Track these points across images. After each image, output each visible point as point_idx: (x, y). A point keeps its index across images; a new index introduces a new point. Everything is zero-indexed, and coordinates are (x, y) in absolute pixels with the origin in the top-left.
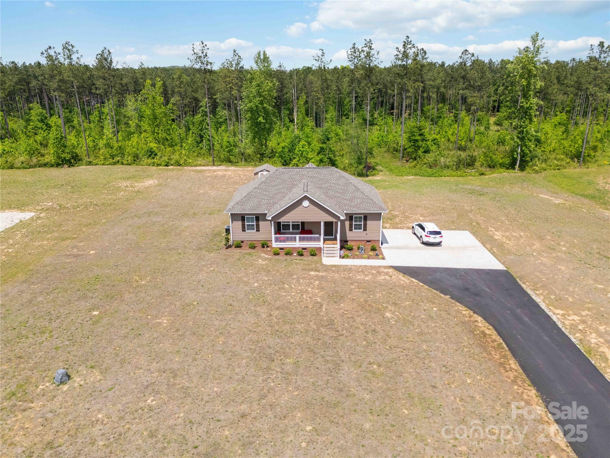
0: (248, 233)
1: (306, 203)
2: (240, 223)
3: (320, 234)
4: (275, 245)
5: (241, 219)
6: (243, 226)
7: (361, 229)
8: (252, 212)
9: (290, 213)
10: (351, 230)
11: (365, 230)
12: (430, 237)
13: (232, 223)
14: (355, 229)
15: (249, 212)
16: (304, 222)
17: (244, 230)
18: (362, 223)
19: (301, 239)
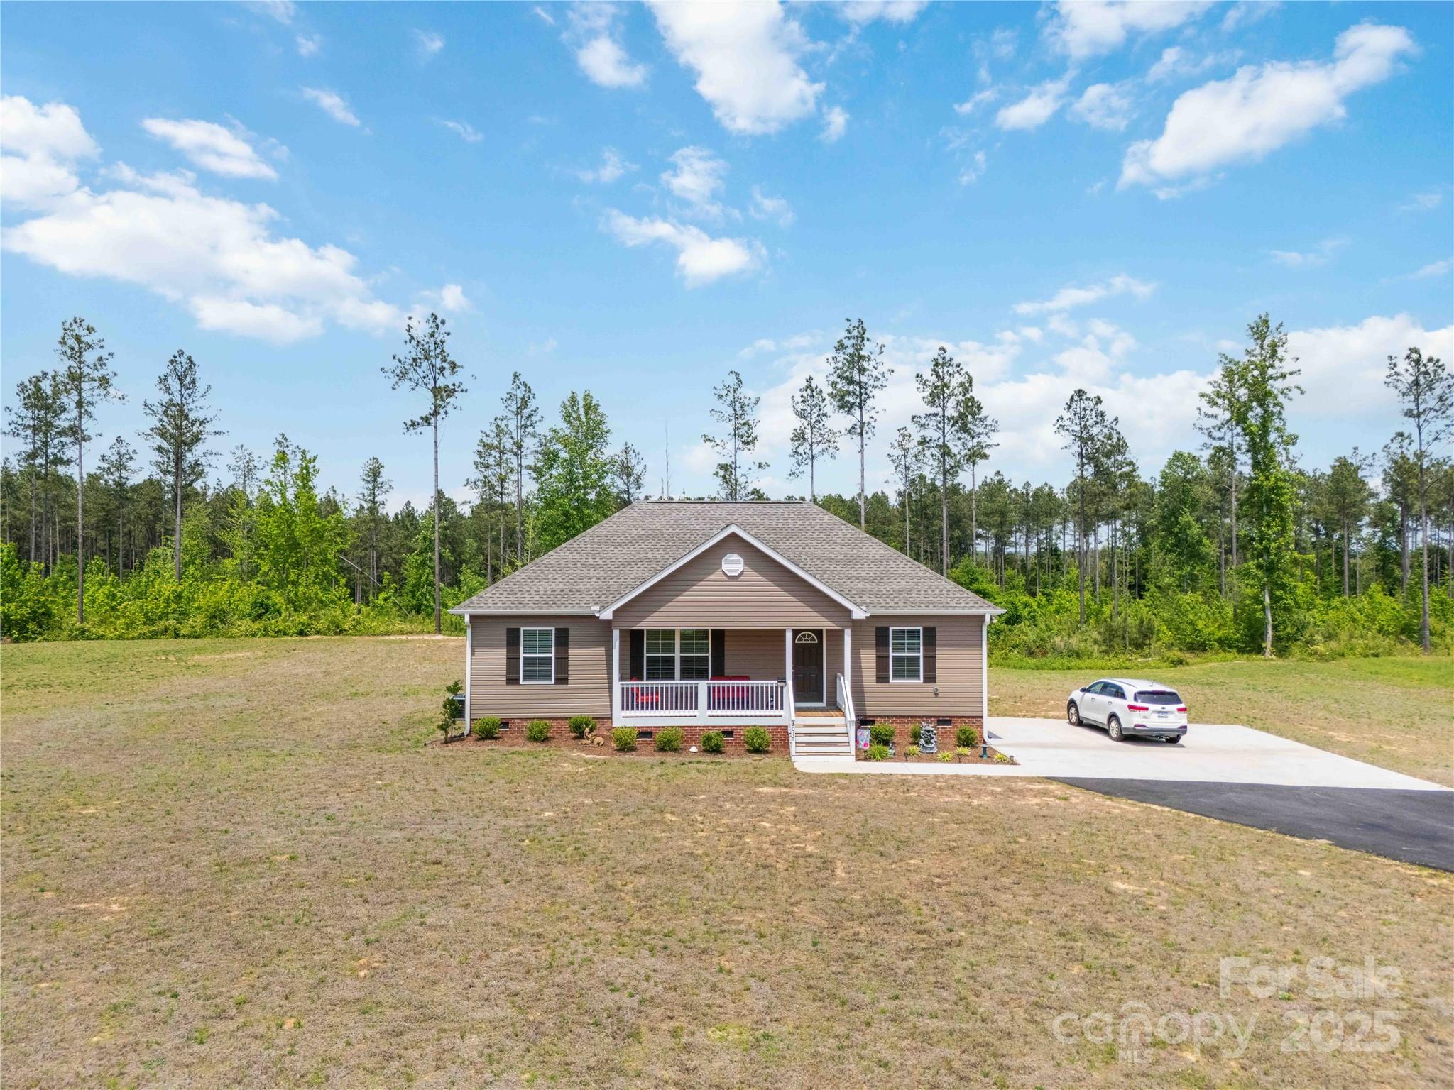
0: (528, 689)
1: (733, 564)
2: (501, 654)
3: (783, 679)
4: (624, 719)
5: (503, 638)
6: (512, 662)
7: (915, 674)
8: (545, 611)
9: (679, 598)
10: (882, 678)
11: (930, 678)
12: (1146, 709)
13: (473, 654)
14: (897, 674)
15: (537, 611)
16: (723, 631)
17: (512, 680)
18: (921, 654)
19: (717, 700)
